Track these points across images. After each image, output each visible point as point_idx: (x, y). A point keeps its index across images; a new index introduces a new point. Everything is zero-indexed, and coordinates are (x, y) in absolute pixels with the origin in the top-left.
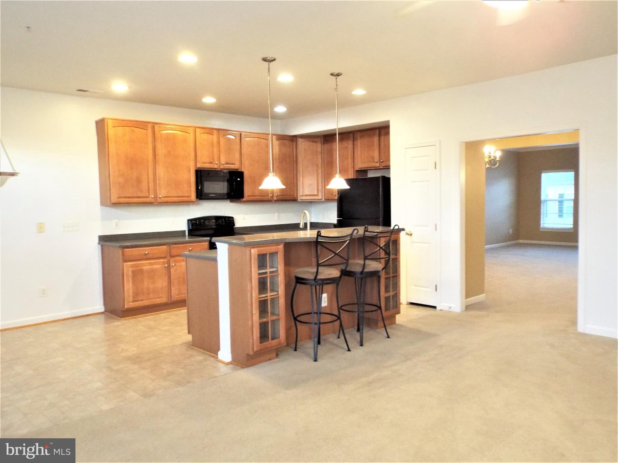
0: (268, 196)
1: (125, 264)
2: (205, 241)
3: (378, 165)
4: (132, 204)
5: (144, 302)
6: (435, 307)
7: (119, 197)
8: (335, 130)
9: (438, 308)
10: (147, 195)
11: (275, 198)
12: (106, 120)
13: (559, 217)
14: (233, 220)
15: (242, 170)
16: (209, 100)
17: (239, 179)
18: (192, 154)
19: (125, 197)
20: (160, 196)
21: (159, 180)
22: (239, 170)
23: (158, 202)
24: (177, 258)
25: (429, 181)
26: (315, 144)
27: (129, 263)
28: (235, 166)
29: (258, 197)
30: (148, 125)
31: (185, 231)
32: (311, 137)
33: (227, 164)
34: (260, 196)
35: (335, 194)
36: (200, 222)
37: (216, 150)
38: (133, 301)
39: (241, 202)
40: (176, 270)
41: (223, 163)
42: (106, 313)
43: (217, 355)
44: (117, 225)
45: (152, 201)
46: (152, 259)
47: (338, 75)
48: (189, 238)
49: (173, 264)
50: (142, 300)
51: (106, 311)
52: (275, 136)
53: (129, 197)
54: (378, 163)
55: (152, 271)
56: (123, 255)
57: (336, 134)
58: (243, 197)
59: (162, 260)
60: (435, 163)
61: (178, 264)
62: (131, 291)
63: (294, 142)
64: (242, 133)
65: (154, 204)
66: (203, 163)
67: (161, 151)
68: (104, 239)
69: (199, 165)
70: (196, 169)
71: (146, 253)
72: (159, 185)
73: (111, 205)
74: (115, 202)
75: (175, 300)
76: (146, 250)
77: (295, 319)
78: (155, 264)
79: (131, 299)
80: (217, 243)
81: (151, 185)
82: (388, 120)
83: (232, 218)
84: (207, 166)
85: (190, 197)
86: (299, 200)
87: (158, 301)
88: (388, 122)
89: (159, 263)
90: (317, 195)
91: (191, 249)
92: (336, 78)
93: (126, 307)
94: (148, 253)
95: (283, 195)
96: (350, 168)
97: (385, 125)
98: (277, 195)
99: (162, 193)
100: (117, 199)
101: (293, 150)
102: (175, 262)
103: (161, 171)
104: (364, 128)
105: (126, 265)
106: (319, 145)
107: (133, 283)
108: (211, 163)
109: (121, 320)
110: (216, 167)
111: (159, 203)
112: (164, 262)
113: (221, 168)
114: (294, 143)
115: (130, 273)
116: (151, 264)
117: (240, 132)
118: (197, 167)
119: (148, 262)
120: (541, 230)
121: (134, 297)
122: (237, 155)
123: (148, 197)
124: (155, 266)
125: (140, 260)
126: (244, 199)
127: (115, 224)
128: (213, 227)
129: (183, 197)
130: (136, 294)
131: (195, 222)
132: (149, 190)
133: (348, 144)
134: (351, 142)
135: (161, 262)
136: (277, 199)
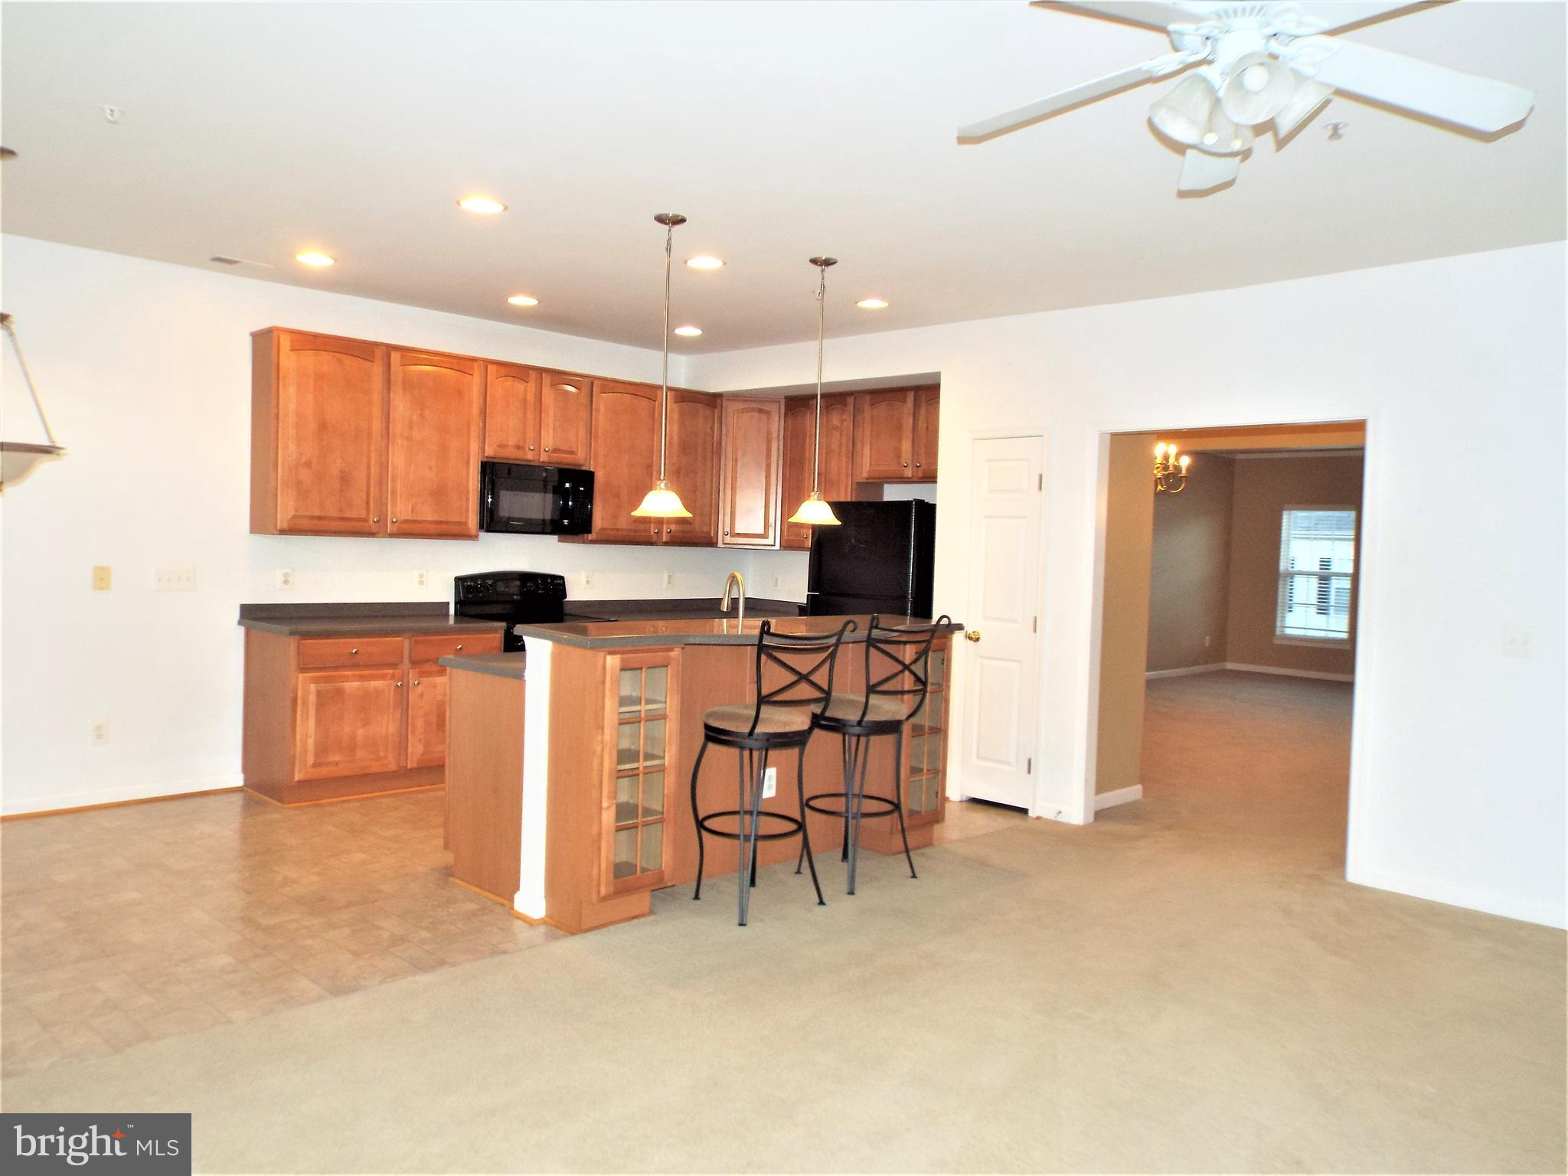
0: (650, 531)
1: (301, 675)
2: (495, 630)
3: (908, 472)
5: (338, 767)
6: (1024, 811)
7: (295, 517)
8: (815, 386)
9: (1030, 814)
10: (363, 515)
11: (665, 537)
12: (275, 333)
13: (1318, 613)
14: (563, 584)
15: (589, 467)
16: (522, 301)
17: (582, 489)
19: (313, 517)
20: (394, 519)
21: (393, 481)
22: (584, 468)
23: (388, 529)
24: (427, 668)
25: (1024, 517)
26: (764, 416)
27: (313, 675)
28: (575, 458)
29: (624, 533)
30: (376, 349)
31: (448, 604)
32: (755, 401)
33: (555, 450)
34: (629, 530)
35: (806, 535)
36: (483, 585)
37: (531, 418)
39: (584, 541)
40: (421, 695)
41: (547, 449)
42: (246, 789)
43: (512, 900)
44: (286, 582)
45: (375, 527)
46: (367, 666)
47: (828, 263)
48: (456, 621)
49: (416, 682)
50: (335, 764)
51: (246, 785)
52: (673, 392)
53: (320, 518)
54: (910, 468)
55: (366, 695)
56: (300, 653)
57: (815, 396)
58: (590, 532)
59: (390, 671)
60: (1041, 477)
61: (426, 681)
62: (311, 742)
63: (715, 408)
64: (596, 382)
65: (378, 534)
66: (502, 446)
67: (403, 413)
68: (252, 614)
69: (490, 451)
70: (485, 460)
71: (354, 651)
72: (394, 493)
73: (277, 530)
74: (285, 524)
75: (415, 764)
76: (354, 645)
77: (700, 824)
78: (374, 678)
79: (311, 760)
80: (525, 638)
81: (375, 490)
82: (939, 371)
83: (562, 578)
84: (510, 454)
85: (466, 523)
86: (720, 544)
87: (374, 767)
88: (938, 375)
89: (383, 677)
90: (764, 536)
91: (460, 647)
92: (823, 271)
93: (297, 777)
94: (357, 652)
95: (686, 531)
96: (843, 477)
97: (929, 382)
98: (669, 530)
99: (399, 514)
100: (292, 518)
101: (712, 428)
102: (421, 675)
104: (881, 386)
105: (304, 678)
106: (775, 419)
107: (319, 720)
108: (519, 447)
109: (284, 808)
110: (530, 456)
111: (389, 532)
112: (393, 675)
113: (541, 460)
114: (716, 411)
115: (312, 699)
116: (363, 678)
117: (591, 379)
118: (486, 455)
119: (356, 673)
120: (1277, 642)
121: (317, 755)
122: (582, 432)
123: (365, 520)
124: (372, 682)
125: (337, 668)
126: (590, 537)
127: (284, 579)
128: (515, 597)
129: (446, 523)
130: (322, 749)
131: (472, 584)
132: (368, 503)
133: (842, 421)
134: (848, 417)
135: (386, 675)
136: (669, 539)
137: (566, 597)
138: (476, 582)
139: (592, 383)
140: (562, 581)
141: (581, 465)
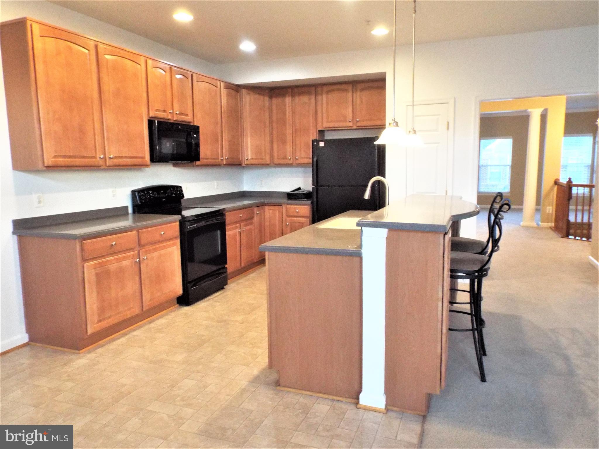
0: (218, 159)
1: (85, 264)
2: (176, 221)
3: (351, 124)
4: (73, 168)
5: (111, 319)
7: (55, 157)
10: (93, 154)
11: (225, 162)
12: (29, 23)
14: (182, 190)
15: (194, 123)
17: (195, 136)
18: (145, 95)
19: (65, 157)
20: (111, 156)
21: (107, 131)
22: (192, 124)
23: (108, 164)
24: (148, 248)
25: (439, 143)
26: (261, 97)
27: (92, 263)
28: (188, 118)
29: (210, 160)
30: (90, 42)
31: (127, 207)
32: (256, 89)
33: (180, 114)
34: (211, 158)
35: (290, 158)
36: (148, 193)
37: (169, 93)
38: (99, 321)
39: (193, 166)
40: (147, 265)
41: (178, 112)
42: (32, 343)
43: (358, 399)
44: (40, 202)
45: (101, 163)
46: (119, 252)
49: (145, 258)
50: (110, 317)
52: (223, 83)
53: (70, 157)
55: (121, 270)
56: (82, 249)
58: (198, 159)
59: (131, 253)
60: (448, 123)
61: (149, 256)
62: (94, 306)
64: (194, 75)
65: (102, 168)
66: (157, 110)
67: (109, 86)
69: (151, 115)
70: (149, 119)
71: (114, 243)
72: (108, 138)
73: (45, 169)
74: (50, 164)
75: (147, 308)
76: (113, 240)
78: (124, 259)
79: (96, 319)
81: (98, 139)
82: (385, 71)
83: (181, 187)
84: (161, 115)
85: (144, 158)
86: (243, 165)
87: (129, 314)
88: (384, 74)
89: (128, 258)
91: (163, 233)
93: (90, 332)
94: (115, 244)
95: (232, 158)
96: (311, 128)
98: (227, 158)
99: (112, 152)
100: (54, 159)
101: (238, 102)
102: (147, 252)
103: (109, 117)
105: (88, 266)
106: (267, 99)
107: (98, 293)
108: (164, 111)
109: (80, 353)
110: (170, 117)
111: (109, 166)
112: (133, 255)
113: (174, 119)
114: (239, 94)
115: (93, 278)
116: (118, 260)
117: (192, 73)
118: (150, 116)
119: (115, 257)
121: (99, 316)
122: (190, 102)
123: (95, 157)
124: (123, 262)
125: (103, 257)
126: (198, 163)
127: (38, 200)
128: (163, 200)
129: (136, 158)
130: (102, 310)
131: (143, 194)
132: (95, 147)
133: (310, 99)
134: (313, 97)
135: (130, 256)
136: (226, 163)
137: (183, 197)
138: (144, 193)
139: (192, 75)
140: (181, 189)
141: (190, 123)
